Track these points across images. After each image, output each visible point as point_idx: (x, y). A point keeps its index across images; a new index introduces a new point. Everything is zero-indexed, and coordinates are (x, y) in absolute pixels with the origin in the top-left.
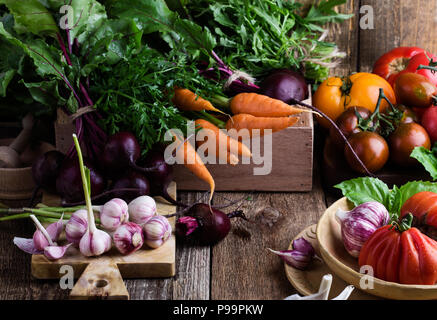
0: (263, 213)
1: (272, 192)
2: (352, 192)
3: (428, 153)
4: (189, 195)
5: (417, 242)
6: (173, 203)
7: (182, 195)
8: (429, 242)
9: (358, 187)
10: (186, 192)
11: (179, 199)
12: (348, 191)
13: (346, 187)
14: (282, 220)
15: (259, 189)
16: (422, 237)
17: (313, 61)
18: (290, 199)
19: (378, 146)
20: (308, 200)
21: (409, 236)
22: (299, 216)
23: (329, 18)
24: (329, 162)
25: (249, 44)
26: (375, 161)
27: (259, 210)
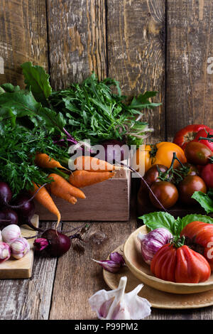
0: (95, 236)
1: (103, 222)
2: (150, 222)
3: (204, 195)
4: (48, 224)
5: (187, 255)
6: (35, 229)
7: (43, 224)
8: (195, 255)
9: (154, 218)
10: (46, 221)
11: (40, 226)
12: (147, 221)
13: (146, 218)
14: (107, 240)
15: (93, 219)
16: (191, 251)
17: (131, 134)
18: (113, 226)
19: (171, 191)
20: (126, 226)
21: (181, 251)
22: (118, 238)
23: (145, 106)
24: (140, 201)
25: (89, 123)
26: (168, 200)
27: (92, 233)
